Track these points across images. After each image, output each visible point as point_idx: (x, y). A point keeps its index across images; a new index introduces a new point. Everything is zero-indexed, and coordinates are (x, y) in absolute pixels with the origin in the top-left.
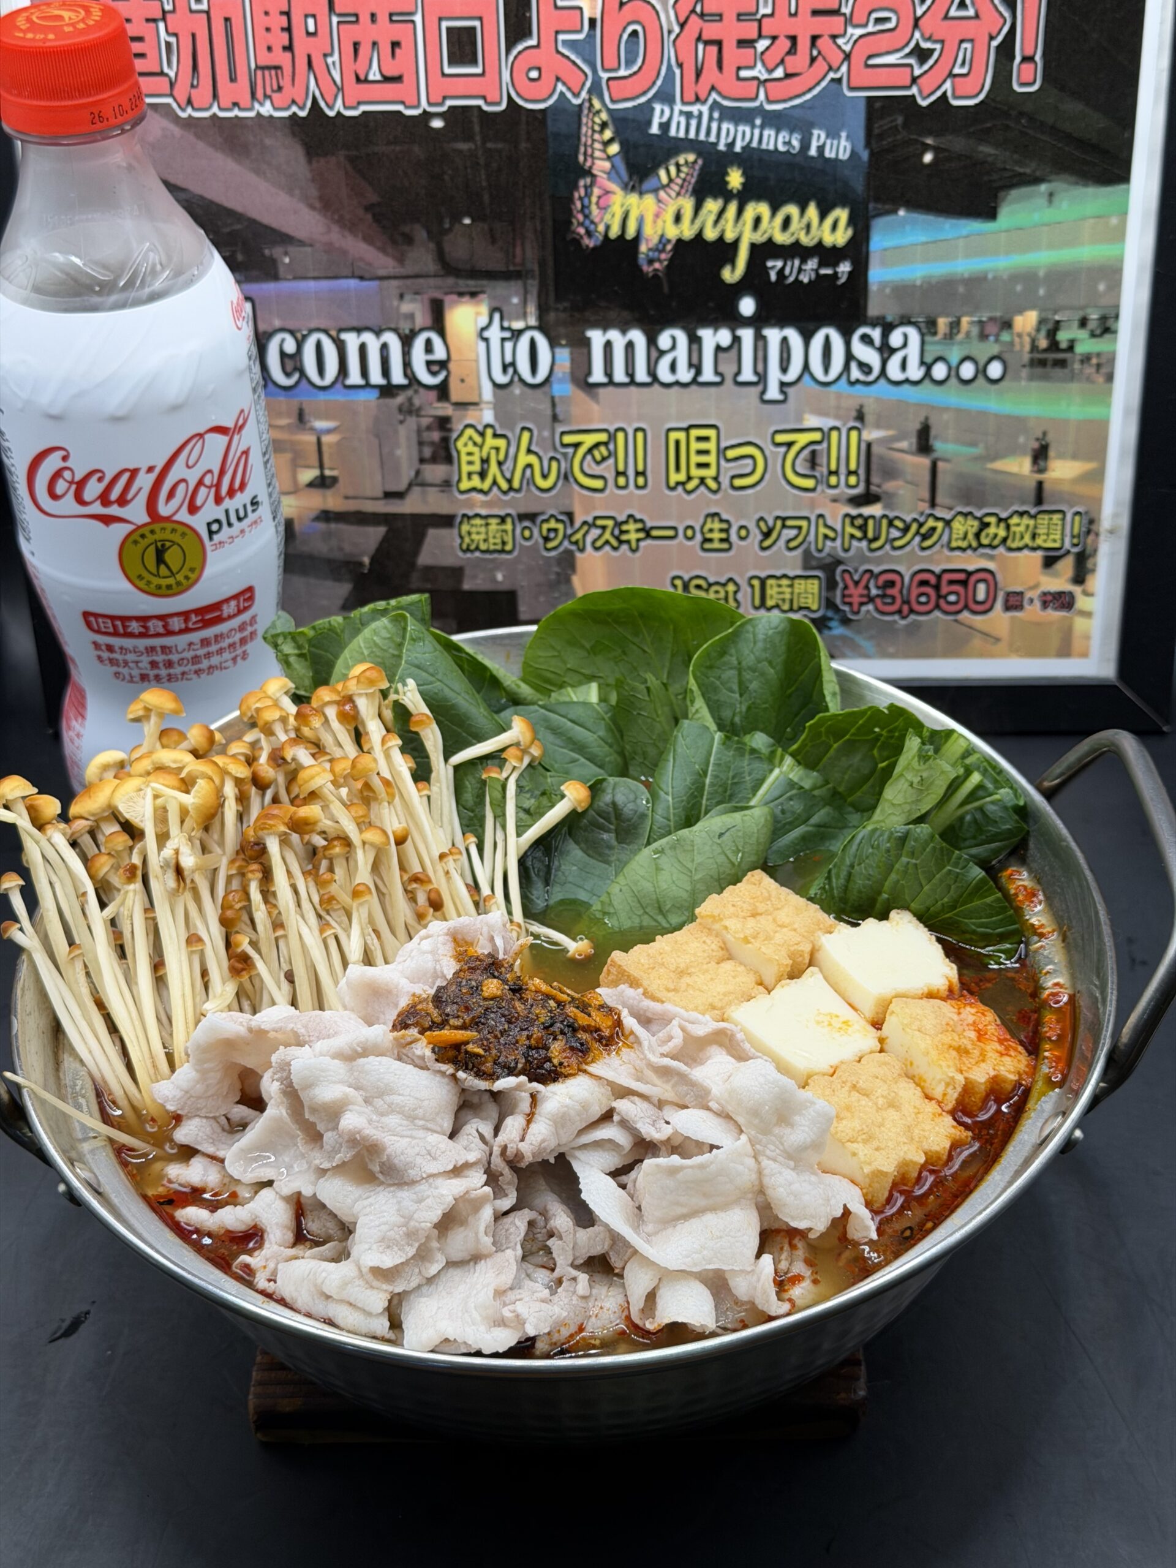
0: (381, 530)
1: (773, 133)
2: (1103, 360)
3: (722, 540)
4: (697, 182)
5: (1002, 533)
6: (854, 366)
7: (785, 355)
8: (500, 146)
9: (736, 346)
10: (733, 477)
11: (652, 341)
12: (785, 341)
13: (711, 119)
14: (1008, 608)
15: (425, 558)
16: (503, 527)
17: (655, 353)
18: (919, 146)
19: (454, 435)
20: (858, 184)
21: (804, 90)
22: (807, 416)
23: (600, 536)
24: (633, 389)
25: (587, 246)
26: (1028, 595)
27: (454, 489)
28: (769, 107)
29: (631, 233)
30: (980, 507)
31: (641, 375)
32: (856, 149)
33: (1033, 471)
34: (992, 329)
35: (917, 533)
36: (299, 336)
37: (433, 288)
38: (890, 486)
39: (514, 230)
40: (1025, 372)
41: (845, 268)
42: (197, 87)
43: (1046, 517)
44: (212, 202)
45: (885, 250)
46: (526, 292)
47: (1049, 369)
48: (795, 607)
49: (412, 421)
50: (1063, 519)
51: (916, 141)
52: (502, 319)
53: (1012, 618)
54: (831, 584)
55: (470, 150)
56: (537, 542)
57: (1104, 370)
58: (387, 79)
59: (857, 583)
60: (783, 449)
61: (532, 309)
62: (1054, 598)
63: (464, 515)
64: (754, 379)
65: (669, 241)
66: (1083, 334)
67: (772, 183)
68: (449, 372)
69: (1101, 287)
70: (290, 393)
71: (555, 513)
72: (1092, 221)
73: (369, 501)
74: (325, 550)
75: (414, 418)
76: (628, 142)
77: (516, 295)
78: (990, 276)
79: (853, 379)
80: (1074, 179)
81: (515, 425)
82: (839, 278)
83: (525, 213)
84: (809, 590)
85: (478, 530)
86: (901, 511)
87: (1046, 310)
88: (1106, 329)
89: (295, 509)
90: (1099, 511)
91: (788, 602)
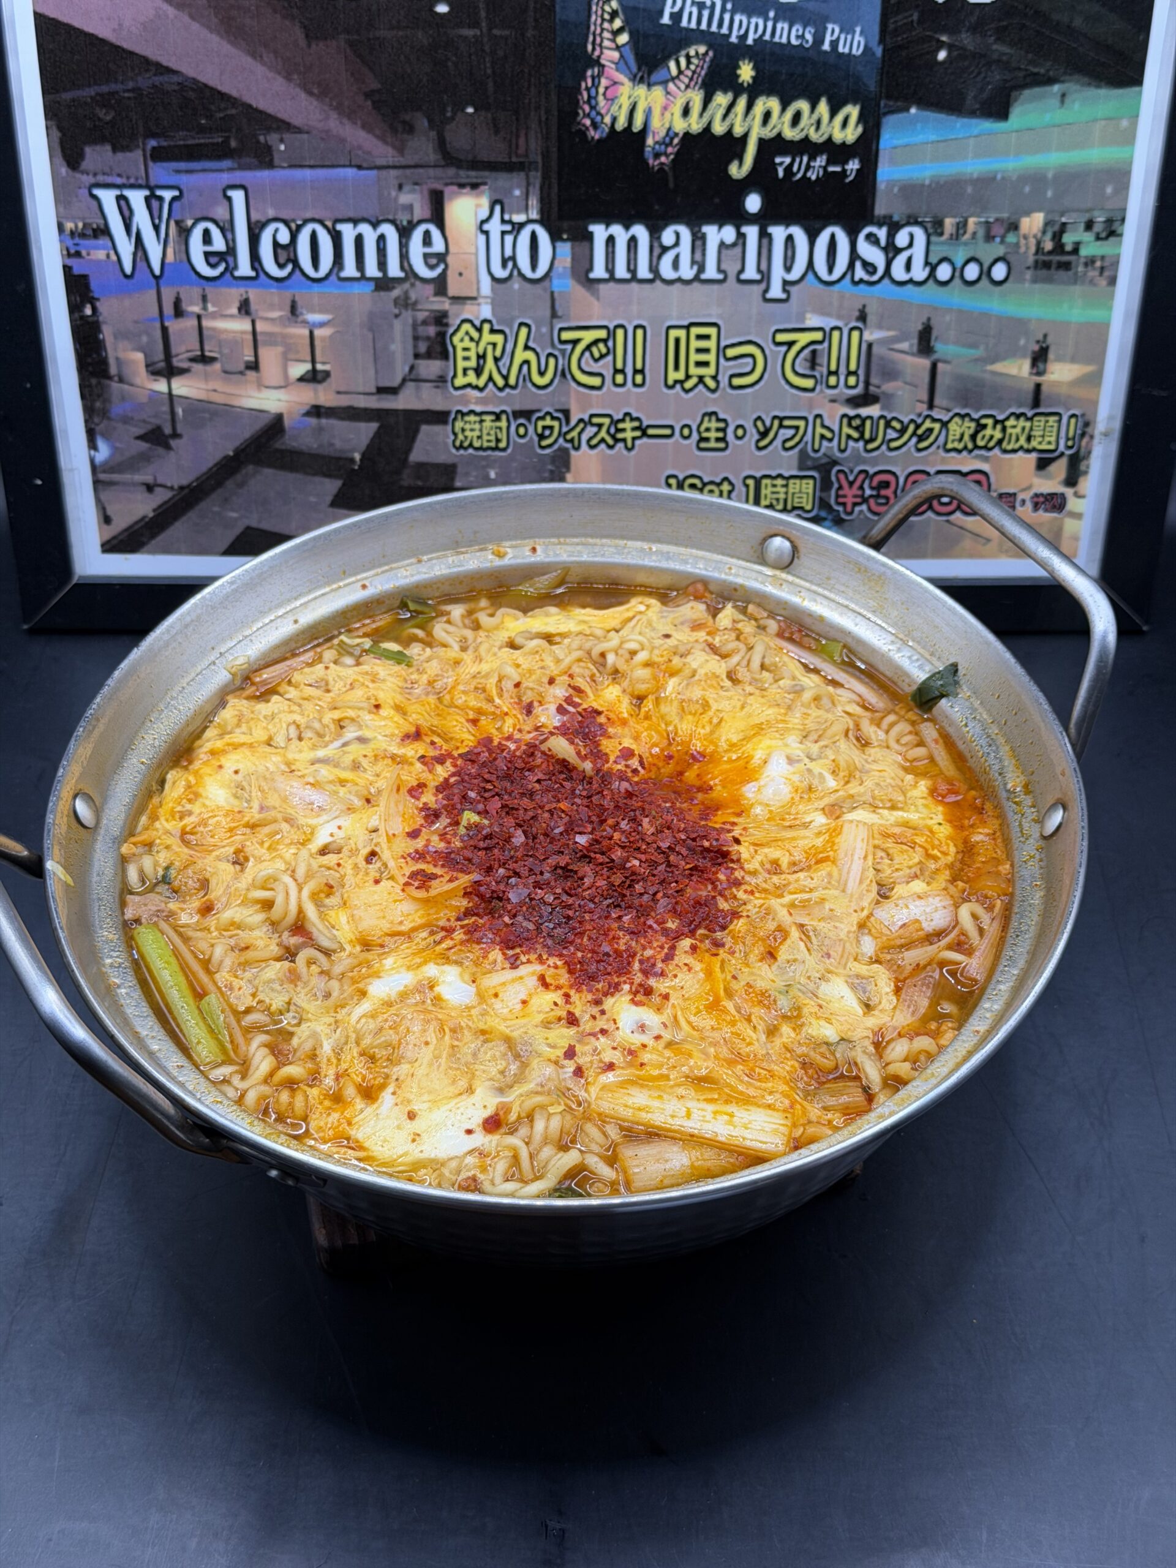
0: (374, 426)
1: (786, 26)
2: (1106, 264)
3: (718, 440)
4: (706, 75)
5: (998, 435)
6: (858, 265)
7: (789, 253)
8: (506, 32)
9: (740, 242)
10: (732, 376)
11: (655, 237)
12: (790, 239)
13: (723, 10)
15: (417, 455)
16: (498, 424)
17: (658, 250)
18: (934, 43)
19: (451, 330)
20: (871, 83)
22: (808, 316)
23: (596, 434)
24: (634, 286)
25: (593, 138)
26: (1020, 497)
27: (449, 384)
30: (977, 410)
31: (643, 272)
32: (870, 45)
33: (1031, 374)
34: (998, 230)
35: (914, 434)
36: (293, 226)
37: (433, 179)
38: (889, 387)
39: (517, 120)
40: (1028, 275)
41: (853, 166)
43: (1043, 419)
44: (206, 86)
45: (895, 148)
46: (528, 184)
47: (1053, 271)
48: (789, 507)
49: (408, 316)
50: (1060, 421)
51: (931, 38)
52: (502, 212)
54: (826, 485)
55: (474, 36)
56: (531, 439)
57: (1106, 273)
59: (851, 484)
60: (784, 349)
61: (534, 202)
62: (1047, 500)
63: (458, 412)
64: (758, 277)
65: (676, 135)
66: (1088, 237)
67: (783, 77)
68: (447, 266)
69: (1109, 190)
70: (280, 284)
71: (551, 410)
72: (1103, 123)
73: (362, 397)
74: (315, 446)
75: (410, 312)
76: (638, 31)
77: (519, 187)
78: (999, 177)
79: (857, 278)
80: (1086, 80)
81: (512, 320)
82: (847, 176)
83: (530, 103)
84: (804, 490)
85: (472, 426)
86: (899, 412)
87: (1053, 211)
88: (1112, 231)
89: (284, 404)
90: (1095, 414)
91: (782, 502)
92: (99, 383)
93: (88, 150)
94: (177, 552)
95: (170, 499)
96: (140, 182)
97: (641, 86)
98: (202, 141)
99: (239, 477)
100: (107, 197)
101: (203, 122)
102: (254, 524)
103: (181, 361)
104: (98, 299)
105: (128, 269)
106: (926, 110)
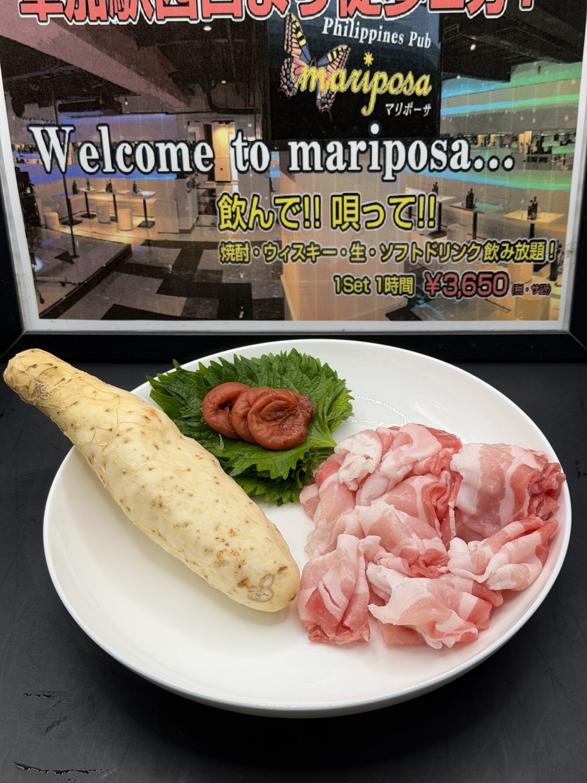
0: (179, 250)
1: (389, 33)
2: (567, 158)
3: (361, 256)
4: (347, 61)
5: (512, 252)
6: (432, 161)
7: (395, 155)
8: (241, 40)
9: (369, 150)
10: (367, 222)
11: (323, 148)
12: (395, 148)
13: (355, 26)
14: (514, 293)
15: (202, 266)
16: (244, 249)
17: (325, 154)
18: (468, 41)
19: (218, 199)
20: (435, 63)
21: (407, 10)
22: (407, 189)
23: (296, 254)
24: (313, 174)
25: (289, 95)
26: (525, 286)
27: (217, 228)
28: (387, 19)
29: (312, 88)
30: (500, 240)
31: (318, 167)
32: (434, 43)
33: (528, 219)
34: (507, 141)
35: (466, 252)
36: (133, 145)
37: (206, 118)
38: (451, 227)
39: (249, 86)
40: (525, 165)
41: (428, 108)
42: (77, 8)
43: (536, 243)
44: (86, 71)
45: (449, 97)
46: (256, 121)
47: (538, 163)
48: (400, 292)
49: (194, 191)
50: (545, 245)
51: (467, 38)
52: (243, 136)
53: (517, 298)
54: (419, 280)
55: (225, 43)
56: (262, 257)
57: (567, 164)
58: (180, 4)
59: (433, 280)
60: (394, 207)
61: (259, 130)
62: (540, 288)
63: (223, 242)
64: (379, 168)
65: (333, 93)
66: (556, 144)
67: (388, 61)
68: (214, 165)
69: (566, 118)
70: (129, 176)
71: (271, 241)
72: (562, 82)
73: (172, 235)
74: (148, 261)
75: (195, 190)
76: (310, 38)
77: (250, 123)
78: (506, 112)
79: (432, 168)
80: (552, 59)
81: (250, 194)
82: (424, 113)
83: (255, 77)
84: (408, 283)
85: (230, 250)
86: (458, 241)
87: (536, 131)
88: (569, 140)
89: (131, 239)
90: (564, 240)
91: (396, 290)
92: (35, 229)
93: (26, 106)
94: (79, 318)
95: (74, 290)
96: (53, 123)
97: (313, 67)
98: (85, 101)
99: (109, 278)
100: (37, 131)
101: (85, 90)
102: (118, 303)
103: (77, 217)
104: (33, 185)
105: (48, 169)
106: (465, 77)
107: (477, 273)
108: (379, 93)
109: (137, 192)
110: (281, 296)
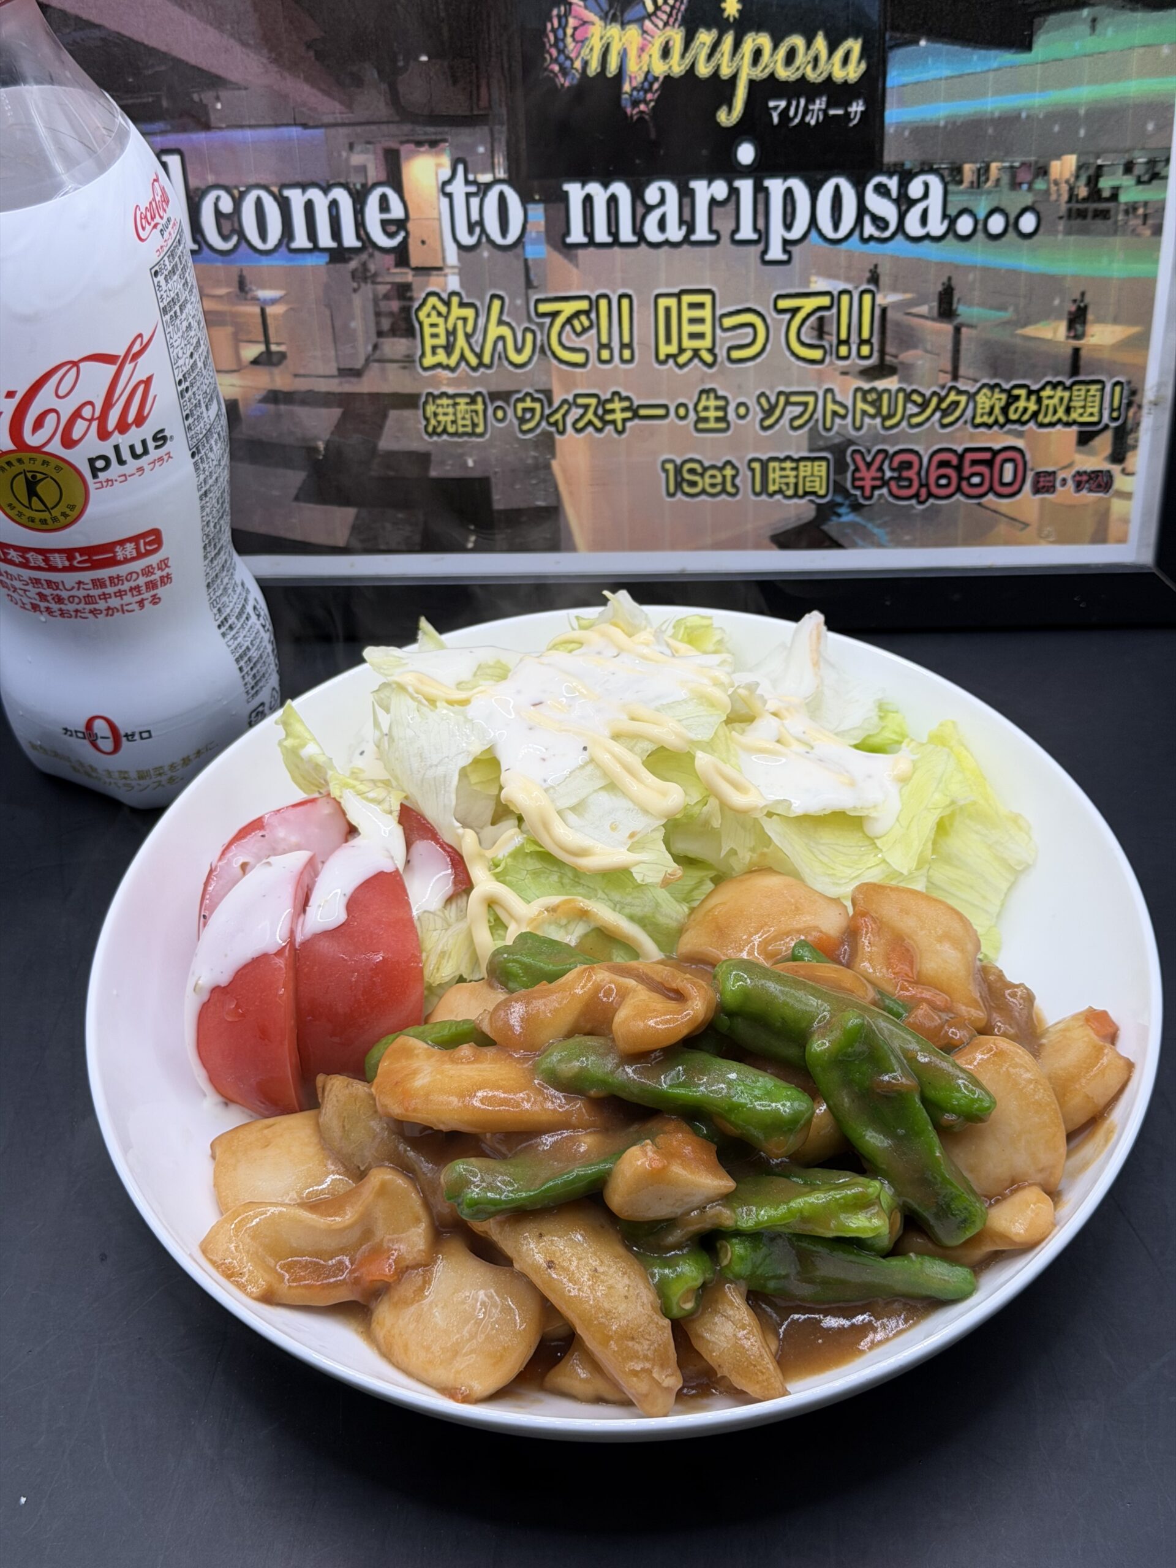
0: (337, 412)
2: (1149, 211)
3: (718, 420)
5: (1033, 407)
6: (867, 220)
7: (789, 209)
9: (734, 198)
10: (730, 349)
11: (638, 195)
12: (789, 193)
14: (1037, 490)
15: (387, 442)
16: (473, 407)
17: (641, 209)
19: (416, 305)
20: (874, 14)
22: (813, 279)
23: (582, 416)
24: (616, 249)
25: (562, 85)
26: (1060, 476)
27: (417, 365)
30: (1008, 380)
31: (626, 234)
33: (1068, 337)
34: (1024, 176)
35: (937, 408)
37: (387, 136)
38: (907, 356)
39: (477, 68)
40: (1061, 226)
41: (857, 108)
43: (1083, 387)
44: (130, 39)
45: (904, 86)
46: (493, 140)
47: (1089, 220)
48: (801, 492)
49: (367, 289)
50: (1103, 390)
52: (466, 171)
53: (1042, 500)
54: (840, 466)
56: (511, 423)
57: (1150, 222)
59: (869, 465)
60: (787, 316)
61: (500, 159)
62: (1090, 478)
63: (429, 394)
64: (755, 237)
65: (656, 79)
66: (1128, 181)
67: (774, 9)
68: (407, 233)
69: (1150, 127)
70: (228, 258)
71: (531, 391)
72: (1141, 50)
73: (322, 380)
74: (275, 435)
75: (369, 286)
77: (483, 143)
78: (1024, 115)
79: (866, 235)
81: (483, 293)
82: (851, 120)
83: (490, 48)
84: (816, 473)
85: (445, 410)
86: (920, 384)
87: (1087, 153)
88: (1155, 174)
89: (237, 389)
90: (1143, 380)
91: (792, 486)
97: (613, 24)
98: (130, 101)
101: (130, 80)
106: (937, 42)
107: (960, 449)
108: (754, 78)
109: (247, 293)
110: (553, 503)
